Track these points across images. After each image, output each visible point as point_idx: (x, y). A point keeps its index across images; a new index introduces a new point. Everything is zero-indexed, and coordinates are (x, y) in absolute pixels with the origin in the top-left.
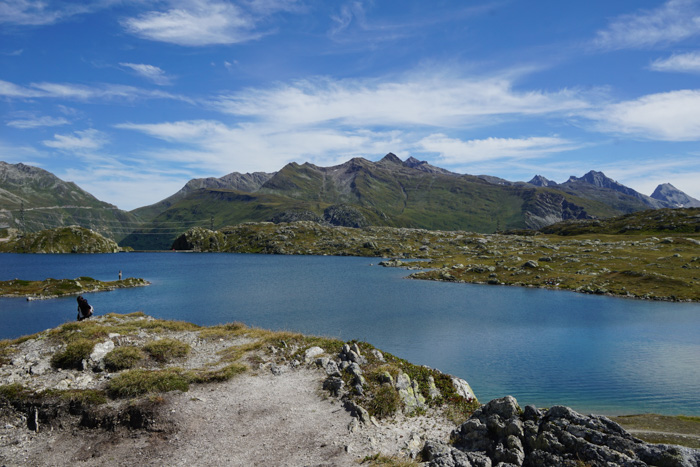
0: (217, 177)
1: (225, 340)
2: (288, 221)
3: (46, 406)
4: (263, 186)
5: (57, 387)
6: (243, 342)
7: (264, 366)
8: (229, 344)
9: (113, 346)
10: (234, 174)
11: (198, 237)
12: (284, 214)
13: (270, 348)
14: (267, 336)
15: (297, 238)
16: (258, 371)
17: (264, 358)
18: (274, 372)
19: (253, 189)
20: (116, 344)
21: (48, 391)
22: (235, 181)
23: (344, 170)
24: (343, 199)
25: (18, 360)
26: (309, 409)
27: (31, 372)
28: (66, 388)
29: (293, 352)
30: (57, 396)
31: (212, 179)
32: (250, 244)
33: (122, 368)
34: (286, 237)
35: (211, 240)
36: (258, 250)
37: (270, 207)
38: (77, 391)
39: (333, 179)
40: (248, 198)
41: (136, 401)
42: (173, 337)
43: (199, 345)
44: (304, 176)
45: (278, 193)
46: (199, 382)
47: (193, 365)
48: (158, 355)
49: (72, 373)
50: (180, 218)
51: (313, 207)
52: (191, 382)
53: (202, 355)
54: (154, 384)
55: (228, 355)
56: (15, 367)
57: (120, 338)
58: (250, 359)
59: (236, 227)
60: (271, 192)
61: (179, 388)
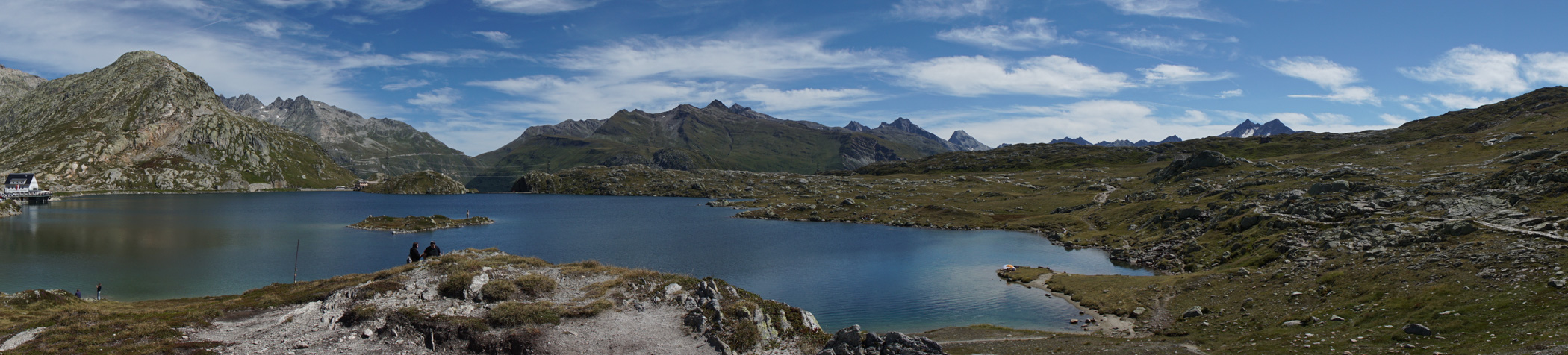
0: (553, 125)
1: (586, 276)
2: (619, 164)
3: (440, 329)
4: (596, 132)
5: (446, 313)
6: (604, 279)
7: (628, 302)
8: (591, 281)
9: (488, 279)
10: (569, 121)
11: (536, 180)
12: (615, 158)
13: (631, 285)
14: (627, 273)
15: (628, 180)
16: (622, 308)
17: (626, 295)
18: (638, 309)
19: (587, 135)
20: (491, 277)
21: (439, 316)
22: (570, 128)
23: (671, 116)
24: (671, 143)
25: (410, 286)
26: (676, 344)
27: (422, 298)
28: (452, 314)
29: (652, 289)
30: (447, 321)
31: (548, 126)
32: (584, 186)
33: (498, 299)
34: (618, 179)
35: (548, 182)
36: (592, 192)
37: (603, 152)
38: (463, 318)
39: (662, 125)
40: (582, 143)
41: (515, 331)
42: (541, 272)
43: (563, 281)
44: (634, 122)
45: (609, 138)
46: (569, 316)
47: (561, 300)
48: (529, 289)
49: (457, 301)
50: (519, 162)
51: (643, 151)
52: (562, 316)
53: (568, 292)
54: (529, 316)
55: (592, 291)
56: (408, 292)
57: (493, 271)
58: (614, 295)
59: (571, 170)
60: (603, 137)
61: (552, 321)
